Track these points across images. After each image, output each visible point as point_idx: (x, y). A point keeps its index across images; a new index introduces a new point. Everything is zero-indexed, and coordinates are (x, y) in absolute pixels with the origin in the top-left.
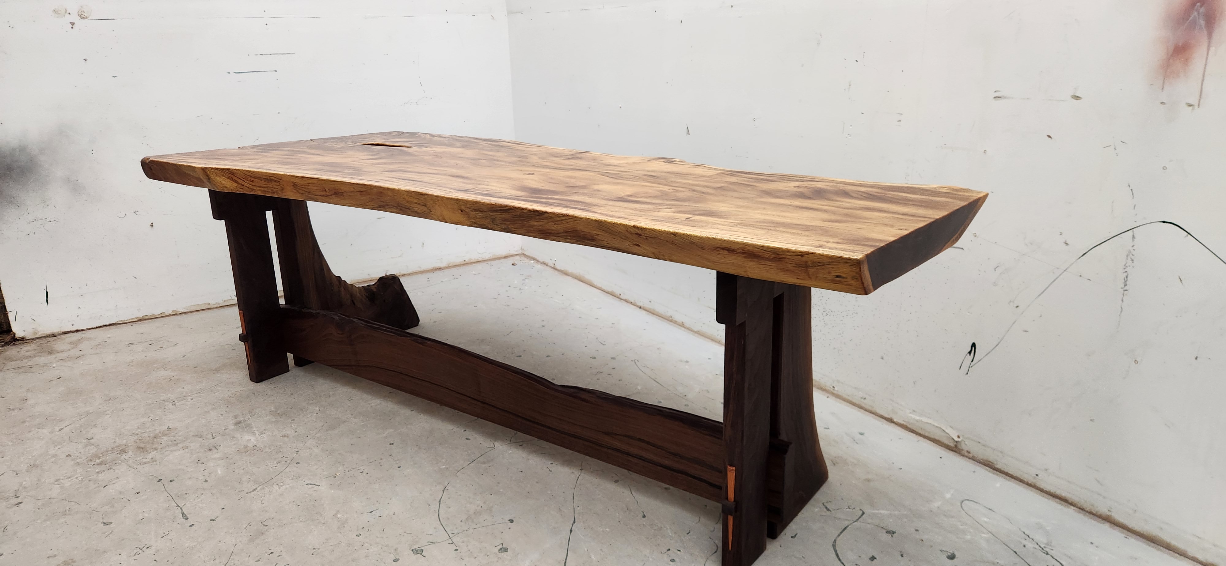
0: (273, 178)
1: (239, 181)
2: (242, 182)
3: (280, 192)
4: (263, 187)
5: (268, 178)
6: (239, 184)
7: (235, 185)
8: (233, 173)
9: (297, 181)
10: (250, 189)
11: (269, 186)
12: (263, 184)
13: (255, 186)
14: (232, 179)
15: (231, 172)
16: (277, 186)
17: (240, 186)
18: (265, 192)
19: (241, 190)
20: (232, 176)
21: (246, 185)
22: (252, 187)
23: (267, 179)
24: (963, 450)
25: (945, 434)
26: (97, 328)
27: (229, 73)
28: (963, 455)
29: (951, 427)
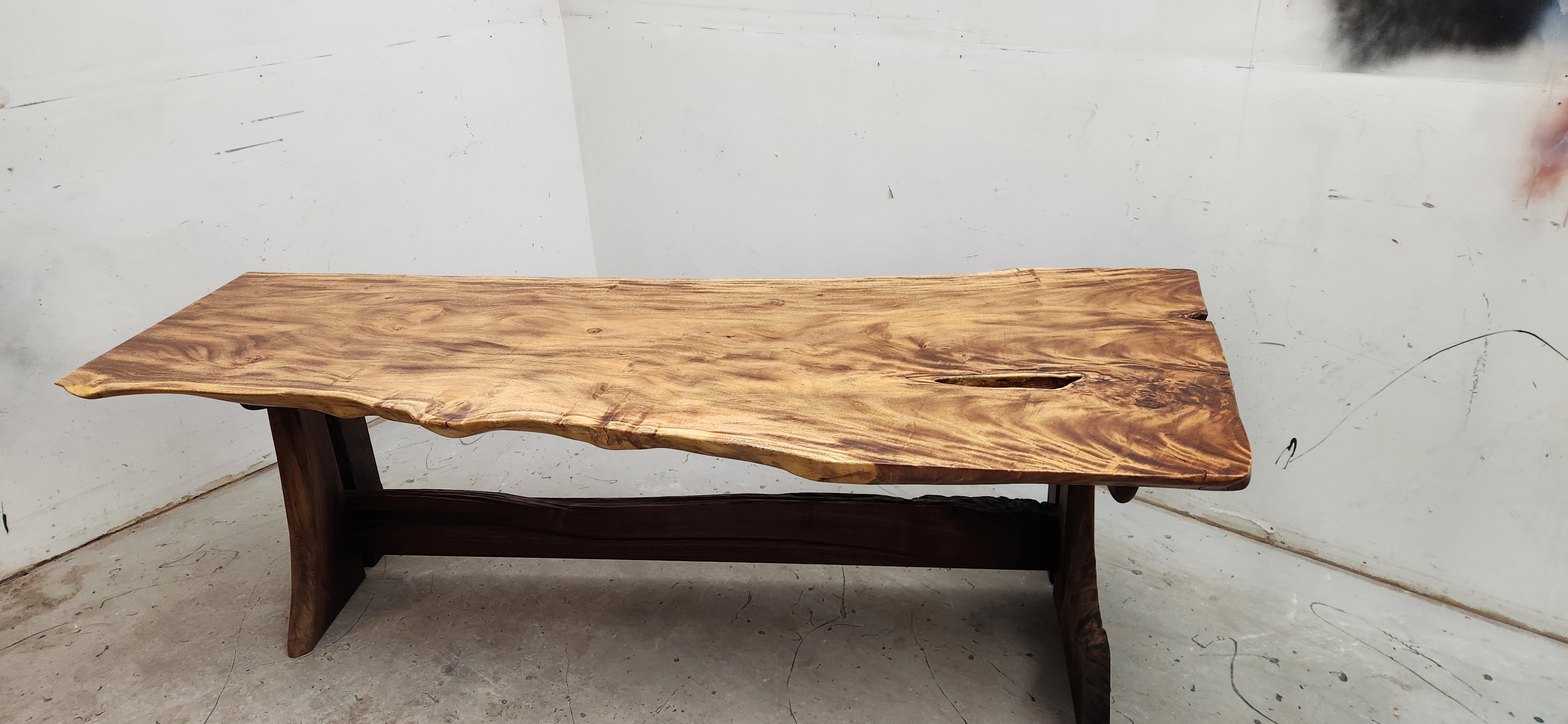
24: (1277, 541)
25: (1255, 527)
26: (82, 546)
27: (219, 153)
28: (1277, 547)
29: (1263, 520)
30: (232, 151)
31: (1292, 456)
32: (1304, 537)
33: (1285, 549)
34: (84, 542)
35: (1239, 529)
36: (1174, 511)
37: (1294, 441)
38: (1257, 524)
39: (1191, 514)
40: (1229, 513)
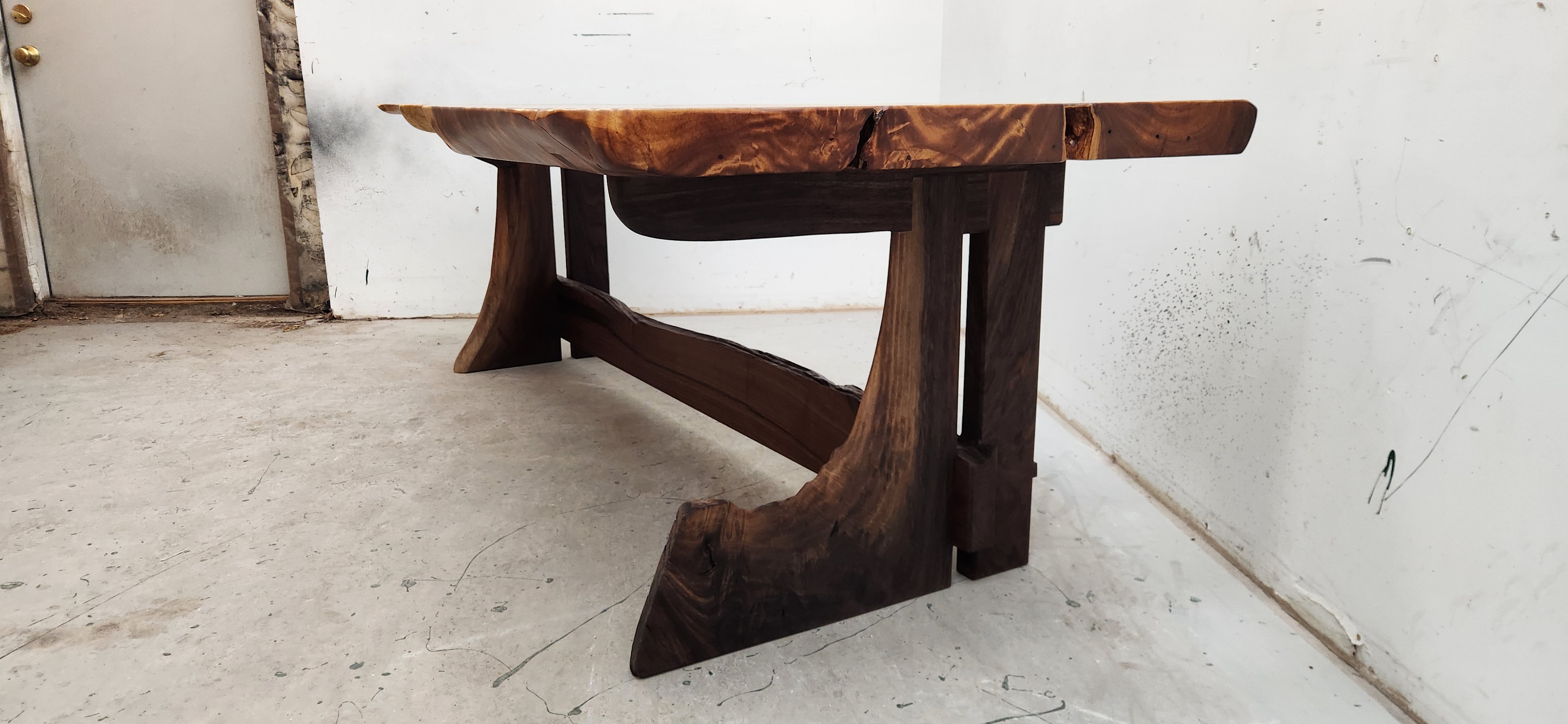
24: (1364, 665)
25: (1339, 630)
26: (412, 318)
27: (576, 35)
28: (1362, 676)
29: (1350, 618)
30: (587, 35)
31: (1388, 488)
32: (1395, 661)
33: (1371, 683)
34: (415, 317)
35: (1323, 632)
36: (1260, 585)
37: (1392, 455)
38: (1342, 624)
39: (1276, 593)
40: (1315, 597)
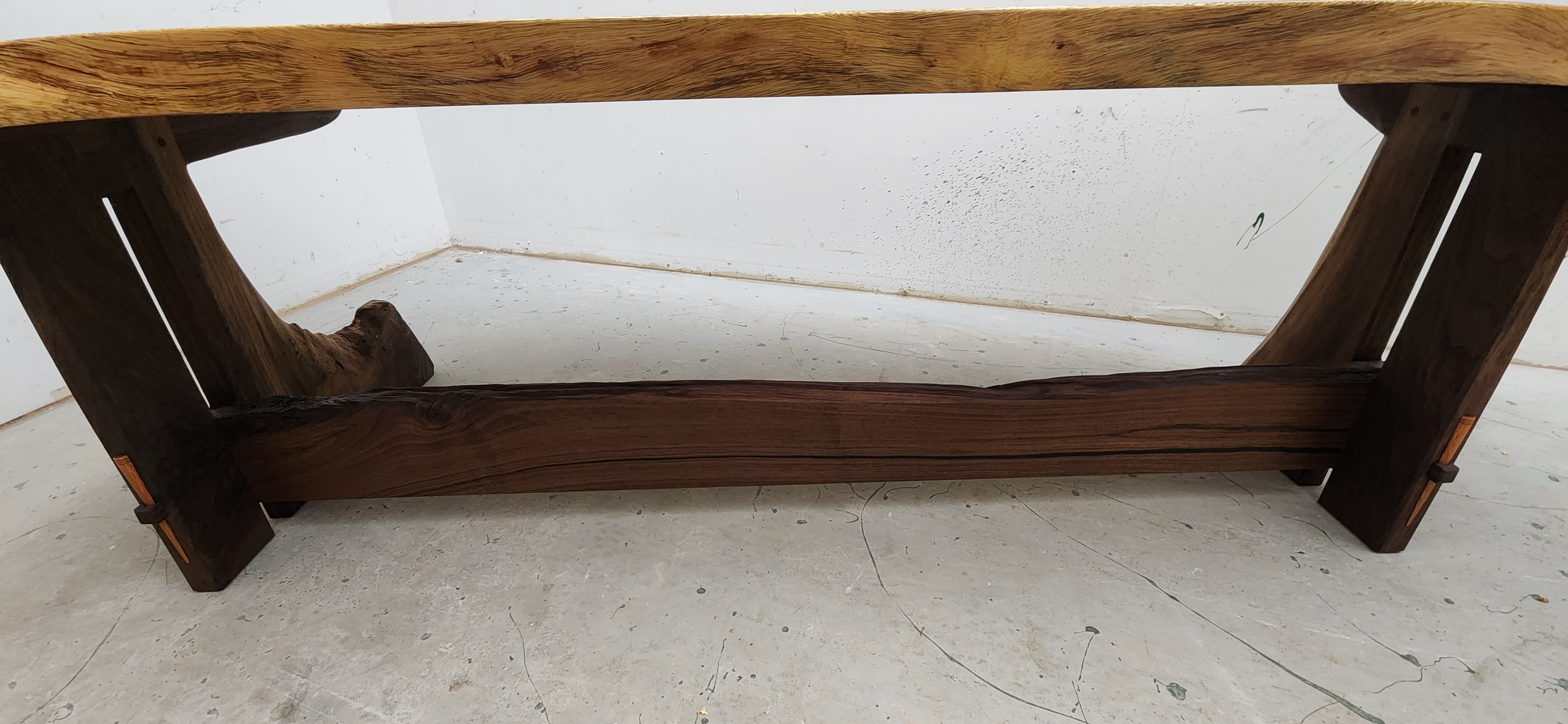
0: (248, 48)
1: (74, 79)
2: (91, 82)
3: (282, 93)
4: (192, 86)
5: (222, 48)
6: (76, 88)
7: (59, 95)
8: (41, 55)
9: (365, 45)
10: (129, 98)
11: (224, 77)
12: (195, 73)
13: (158, 86)
14: (36, 77)
15: (32, 53)
16: (269, 71)
17: (80, 96)
18: (208, 100)
19: (91, 108)
20: (39, 67)
21: (110, 87)
22: (141, 92)
23: (217, 55)
24: (1225, 326)
25: (1205, 316)
28: (1224, 331)
29: (1214, 307)
31: (1256, 233)
32: (1256, 316)
33: (1233, 332)
35: (1186, 322)
36: (1117, 318)
37: (1261, 215)
38: (1207, 312)
39: (1135, 317)
40: (1177, 308)
